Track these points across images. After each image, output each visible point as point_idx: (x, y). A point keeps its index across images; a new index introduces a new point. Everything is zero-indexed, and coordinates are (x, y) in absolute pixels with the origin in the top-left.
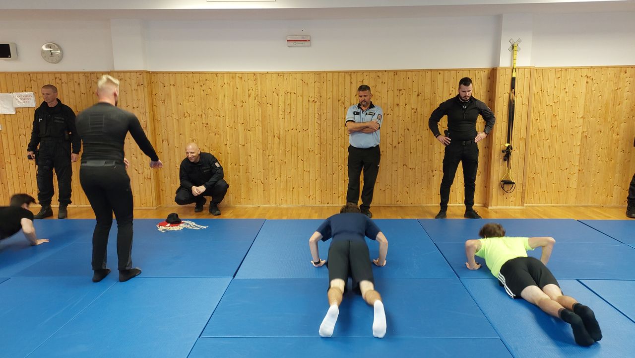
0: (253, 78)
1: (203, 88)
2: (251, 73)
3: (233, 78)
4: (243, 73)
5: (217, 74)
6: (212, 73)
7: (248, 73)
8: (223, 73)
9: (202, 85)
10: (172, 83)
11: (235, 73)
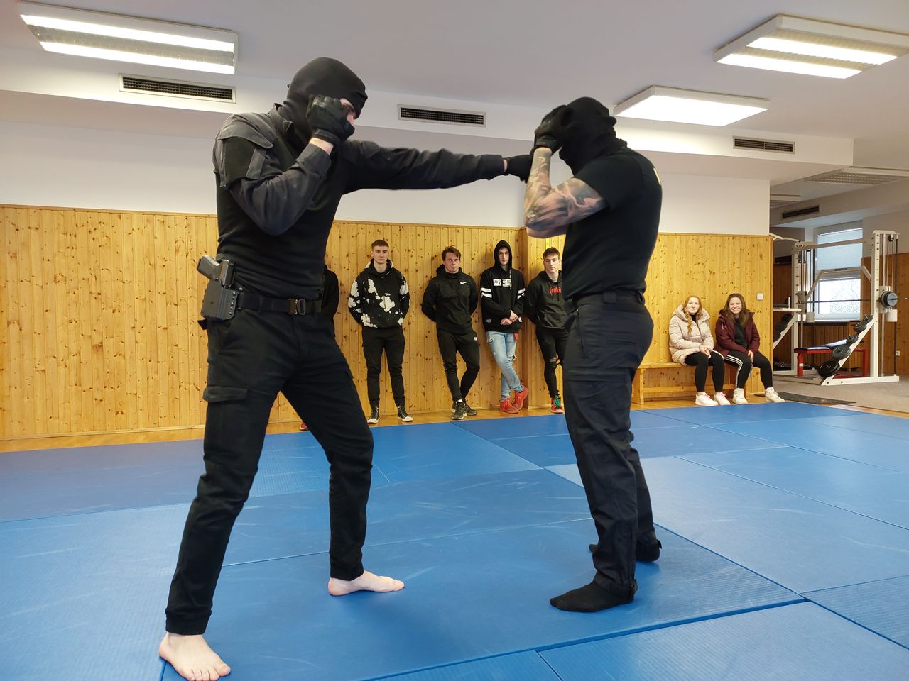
0: (182, 222)
1: (93, 235)
2: (181, 215)
3: (148, 221)
4: (166, 215)
5: (120, 214)
6: (111, 212)
7: (175, 215)
8: (132, 213)
9: (92, 230)
10: (33, 225)
11: (154, 214)
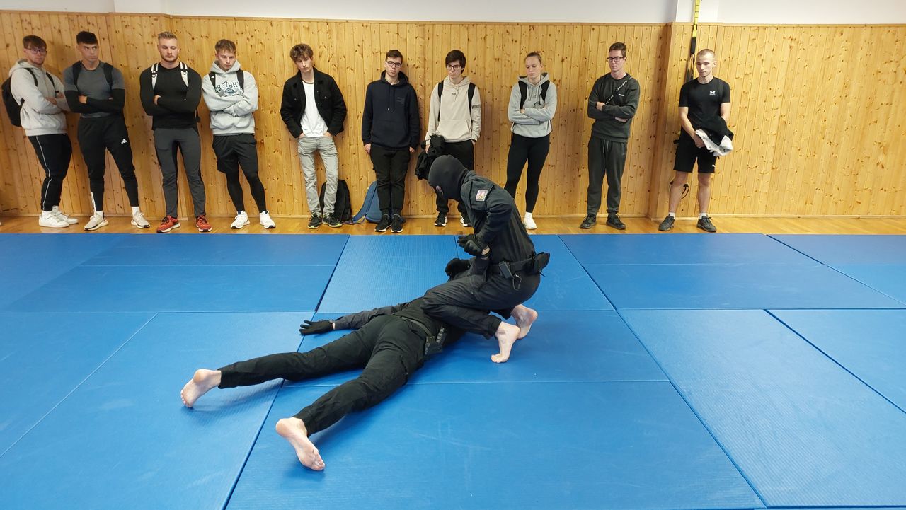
0: (325, 29)
1: (250, 43)
2: (322, 21)
3: (295, 28)
4: (310, 21)
5: (271, 21)
6: (264, 20)
7: (318, 22)
8: (281, 20)
9: (250, 37)
10: (204, 34)
11: (299, 21)
